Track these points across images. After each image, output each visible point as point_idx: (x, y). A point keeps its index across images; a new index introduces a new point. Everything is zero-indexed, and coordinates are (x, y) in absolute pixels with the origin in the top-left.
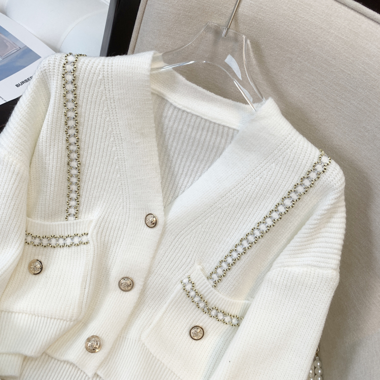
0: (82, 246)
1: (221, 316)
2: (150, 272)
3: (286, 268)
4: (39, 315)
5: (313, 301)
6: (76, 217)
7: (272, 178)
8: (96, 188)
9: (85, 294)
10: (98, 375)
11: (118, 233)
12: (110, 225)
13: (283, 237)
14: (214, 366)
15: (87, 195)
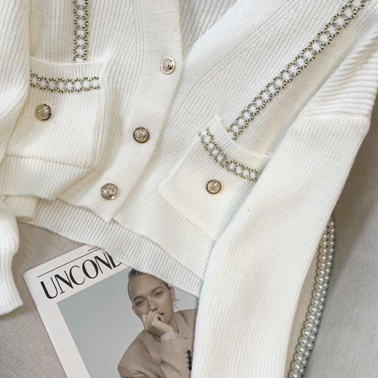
0: (93, 91)
1: (239, 170)
2: (166, 124)
3: (313, 117)
4: (51, 160)
5: (339, 150)
6: (85, 59)
7: (309, 10)
8: (106, 25)
9: (99, 141)
10: (115, 221)
11: (131, 80)
12: (123, 70)
13: (314, 83)
14: (231, 218)
15: (96, 33)
